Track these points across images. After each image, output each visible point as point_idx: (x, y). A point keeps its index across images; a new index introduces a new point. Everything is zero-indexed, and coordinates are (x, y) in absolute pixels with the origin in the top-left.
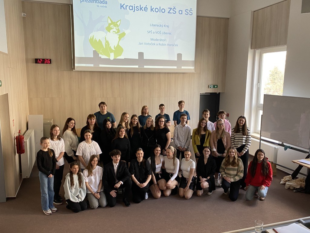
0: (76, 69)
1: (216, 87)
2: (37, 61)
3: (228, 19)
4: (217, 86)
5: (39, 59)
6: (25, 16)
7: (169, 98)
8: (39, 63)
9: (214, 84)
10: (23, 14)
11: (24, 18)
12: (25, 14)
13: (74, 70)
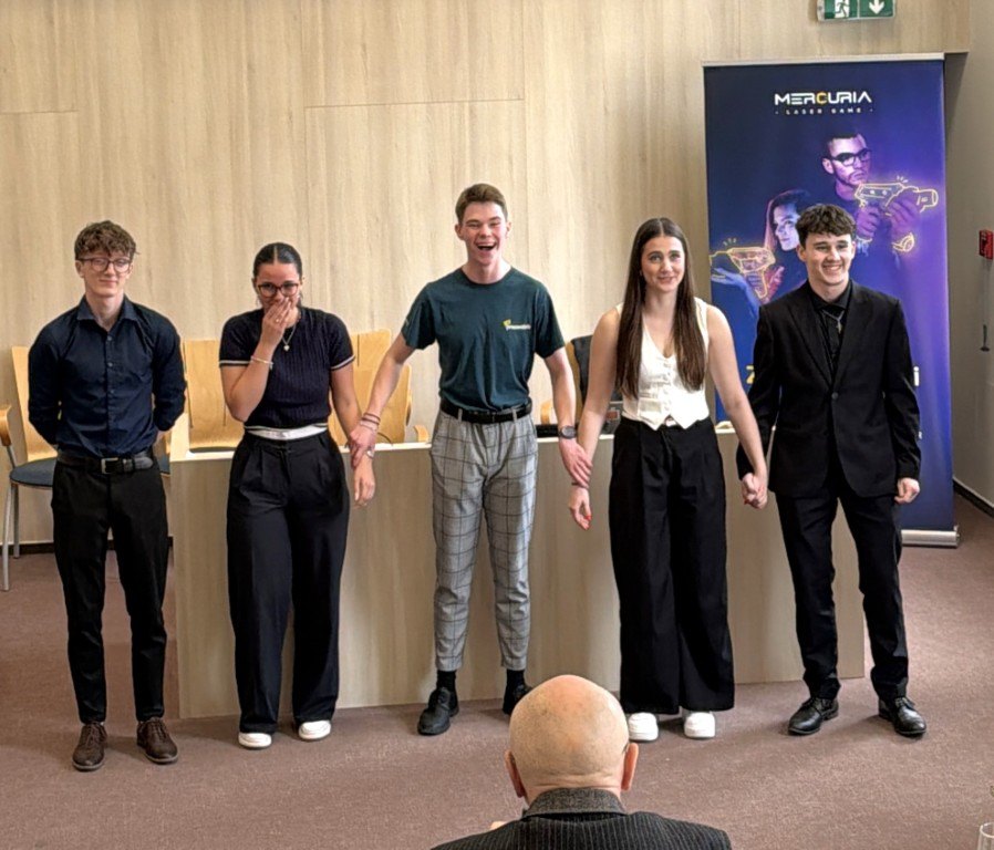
1: (876, 8)
7: (472, 111)
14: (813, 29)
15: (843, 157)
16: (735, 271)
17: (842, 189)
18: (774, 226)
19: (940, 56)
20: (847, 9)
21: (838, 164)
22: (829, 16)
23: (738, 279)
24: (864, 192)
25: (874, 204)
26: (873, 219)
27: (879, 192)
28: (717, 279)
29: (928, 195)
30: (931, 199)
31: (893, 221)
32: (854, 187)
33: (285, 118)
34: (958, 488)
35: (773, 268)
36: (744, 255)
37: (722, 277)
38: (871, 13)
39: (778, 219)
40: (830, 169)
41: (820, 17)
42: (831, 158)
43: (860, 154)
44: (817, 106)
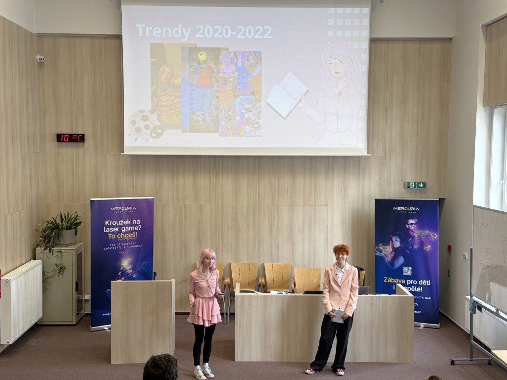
0: (127, 152)
1: (421, 185)
2: (60, 138)
3: (451, 39)
4: (424, 183)
5: (64, 135)
6: (42, 60)
7: (314, 208)
8: (63, 141)
9: (418, 181)
10: (38, 57)
11: (41, 64)
12: (42, 57)
13: (122, 154)
14: (404, 191)
15: (411, 224)
16: (382, 252)
17: (411, 232)
18: (392, 241)
19: (438, 199)
20: (413, 186)
21: (410, 226)
22: (409, 187)
23: (382, 254)
24: (417, 234)
25: (419, 237)
26: (419, 241)
27: (421, 234)
28: (377, 254)
29: (434, 235)
30: (435, 236)
31: (425, 242)
32: (414, 232)
33: (267, 208)
34: (440, 313)
35: (392, 252)
36: (384, 248)
37: (378, 254)
38: (420, 187)
39: (394, 239)
40: (407, 227)
41: (406, 187)
42: (408, 224)
43: (416, 224)
44: (405, 211)
